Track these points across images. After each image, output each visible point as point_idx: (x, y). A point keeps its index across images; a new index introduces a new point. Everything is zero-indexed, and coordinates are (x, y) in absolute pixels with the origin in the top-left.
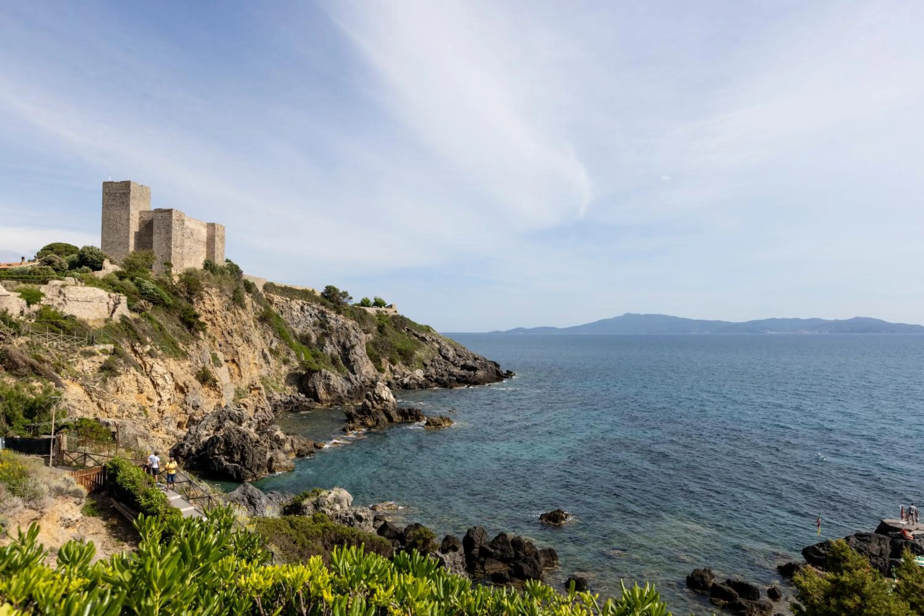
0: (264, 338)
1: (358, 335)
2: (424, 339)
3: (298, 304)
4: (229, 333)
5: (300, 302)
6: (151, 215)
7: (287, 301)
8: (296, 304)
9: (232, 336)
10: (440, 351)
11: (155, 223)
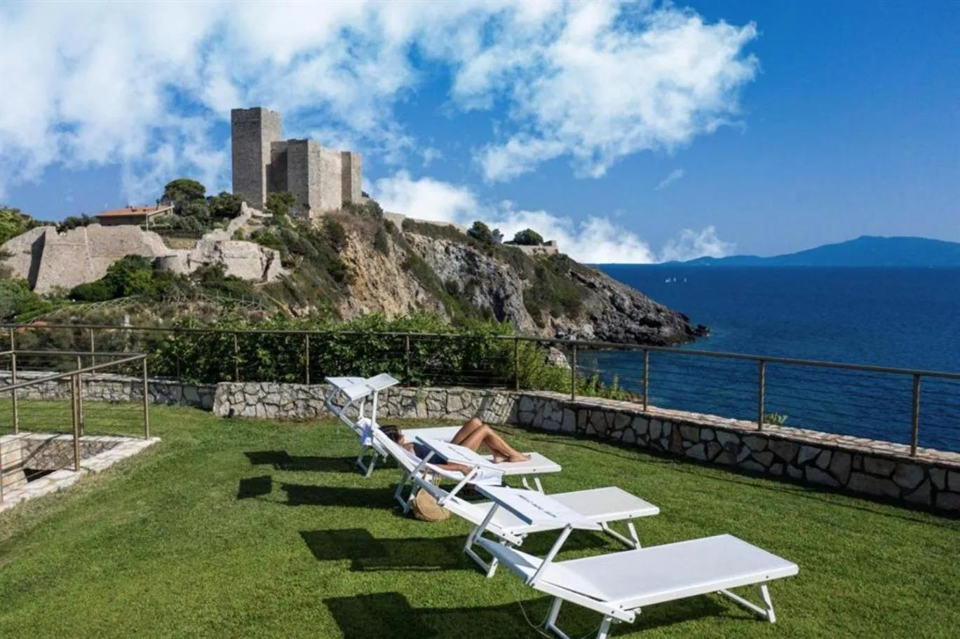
0: (409, 288)
1: (514, 282)
2: (592, 286)
3: (443, 245)
4: (373, 285)
5: (444, 242)
6: (284, 148)
7: (429, 241)
8: (440, 245)
9: (377, 288)
10: (613, 300)
11: (289, 156)
